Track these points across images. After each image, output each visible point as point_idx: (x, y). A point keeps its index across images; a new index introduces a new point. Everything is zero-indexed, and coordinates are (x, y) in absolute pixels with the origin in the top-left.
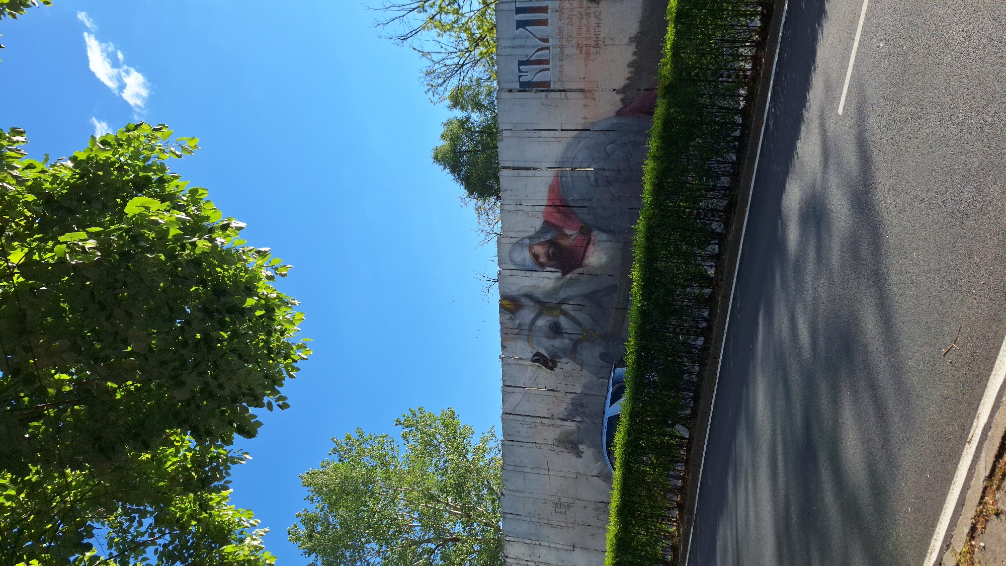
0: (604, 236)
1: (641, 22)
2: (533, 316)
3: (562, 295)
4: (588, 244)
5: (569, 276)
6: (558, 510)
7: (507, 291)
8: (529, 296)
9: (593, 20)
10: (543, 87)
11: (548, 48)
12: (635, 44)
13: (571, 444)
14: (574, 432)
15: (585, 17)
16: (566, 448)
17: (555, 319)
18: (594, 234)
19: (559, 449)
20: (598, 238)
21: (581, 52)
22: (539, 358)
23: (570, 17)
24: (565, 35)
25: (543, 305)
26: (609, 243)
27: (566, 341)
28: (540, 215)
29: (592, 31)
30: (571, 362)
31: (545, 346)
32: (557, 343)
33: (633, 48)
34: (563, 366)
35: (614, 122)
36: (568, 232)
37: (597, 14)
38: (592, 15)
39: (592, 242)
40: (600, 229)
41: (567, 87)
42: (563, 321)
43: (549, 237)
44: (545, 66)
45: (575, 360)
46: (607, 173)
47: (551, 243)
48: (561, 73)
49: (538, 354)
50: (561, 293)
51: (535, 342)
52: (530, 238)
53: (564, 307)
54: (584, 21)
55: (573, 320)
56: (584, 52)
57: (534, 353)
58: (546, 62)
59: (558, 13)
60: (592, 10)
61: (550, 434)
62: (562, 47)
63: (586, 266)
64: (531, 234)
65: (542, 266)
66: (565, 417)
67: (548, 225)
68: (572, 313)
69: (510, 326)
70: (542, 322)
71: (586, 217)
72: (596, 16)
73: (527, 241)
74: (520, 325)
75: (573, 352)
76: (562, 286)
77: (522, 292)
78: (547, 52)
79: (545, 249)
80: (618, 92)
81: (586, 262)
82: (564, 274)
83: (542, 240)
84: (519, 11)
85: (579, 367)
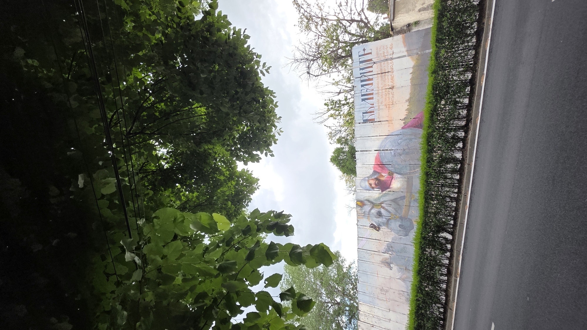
0: (399, 176)
1: (410, 94)
2: (370, 208)
4: (392, 179)
5: (384, 192)
6: (382, 293)
7: (359, 198)
8: (368, 201)
9: (391, 96)
10: (372, 121)
11: (374, 107)
12: (408, 102)
13: (388, 264)
14: (388, 259)
15: (388, 95)
16: (385, 265)
17: (379, 210)
18: (394, 175)
19: (382, 265)
20: (396, 177)
21: (386, 107)
22: (373, 226)
23: (382, 95)
24: (380, 102)
25: (374, 205)
26: (401, 179)
27: (384, 219)
28: (372, 168)
29: (391, 99)
30: (386, 228)
31: (375, 221)
32: (380, 220)
33: (407, 103)
34: (383, 230)
35: (401, 131)
36: (383, 174)
37: (393, 93)
38: (391, 94)
39: (394, 178)
40: (397, 173)
41: (381, 120)
42: (382, 211)
43: (376, 177)
44: (373, 113)
45: (388, 227)
46: (399, 151)
47: (377, 179)
48: (379, 115)
49: (372, 224)
50: (381, 199)
51: (371, 219)
52: (368, 177)
53: (382, 205)
54: (387, 96)
55: (387, 210)
56: (387, 107)
57: (370, 224)
58: (373, 112)
59: (377, 95)
60: (390, 92)
61: (378, 259)
62: (379, 106)
63: (391, 188)
64: (368, 176)
65: (373, 188)
66: (385, 252)
67: (375, 172)
68: (386, 207)
69: (360, 212)
70: (374, 211)
71: (390, 169)
72: (392, 94)
73: (367, 179)
74: (364, 212)
75: (387, 224)
76: (382, 196)
77: (365, 199)
78: (373, 108)
79: (375, 182)
80: (402, 120)
81: (391, 186)
82: (382, 191)
83: (373, 178)
84: (362, 95)
85: (390, 230)
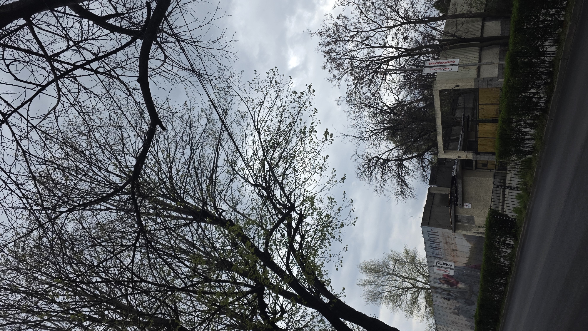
0: (463, 283)
2: (441, 291)
3: (450, 290)
8: (440, 288)
9: (455, 253)
13: (456, 314)
14: (457, 312)
17: (449, 293)
18: (459, 282)
19: (452, 314)
22: (444, 298)
24: (447, 253)
25: (444, 290)
26: (465, 285)
27: (453, 297)
30: (455, 301)
31: (445, 296)
32: (450, 297)
33: (468, 259)
34: (452, 301)
36: (451, 280)
40: (461, 282)
42: (451, 294)
47: (446, 281)
51: (443, 295)
53: (451, 292)
56: (452, 256)
57: (442, 297)
58: (441, 255)
62: (446, 255)
65: (444, 284)
66: (454, 309)
67: (444, 278)
68: (454, 293)
70: (444, 292)
73: (438, 279)
75: (456, 299)
77: (438, 287)
80: (464, 264)
81: (457, 286)
82: (451, 287)
83: (443, 280)
85: (457, 302)
